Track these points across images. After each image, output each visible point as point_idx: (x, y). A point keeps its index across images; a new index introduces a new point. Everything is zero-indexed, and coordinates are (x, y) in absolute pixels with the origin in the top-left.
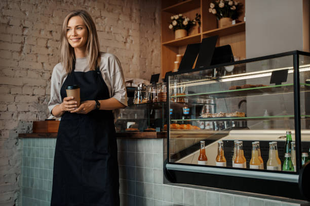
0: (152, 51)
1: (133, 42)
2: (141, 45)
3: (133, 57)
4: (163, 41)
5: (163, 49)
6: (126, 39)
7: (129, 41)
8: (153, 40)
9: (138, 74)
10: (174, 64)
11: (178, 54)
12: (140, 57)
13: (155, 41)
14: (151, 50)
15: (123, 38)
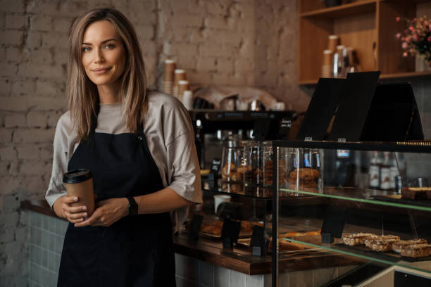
0: (281, 31)
1: (243, 15)
2: (259, 19)
3: (241, 44)
4: (302, 11)
5: (302, 25)
6: (228, 10)
7: (233, 12)
8: (281, 9)
9: (251, 79)
10: (322, 55)
11: (333, 34)
12: (255, 42)
13: (287, 9)
14: (278, 29)
15: (222, 7)
